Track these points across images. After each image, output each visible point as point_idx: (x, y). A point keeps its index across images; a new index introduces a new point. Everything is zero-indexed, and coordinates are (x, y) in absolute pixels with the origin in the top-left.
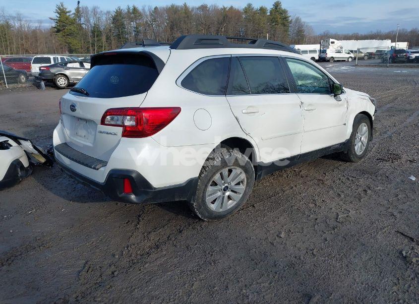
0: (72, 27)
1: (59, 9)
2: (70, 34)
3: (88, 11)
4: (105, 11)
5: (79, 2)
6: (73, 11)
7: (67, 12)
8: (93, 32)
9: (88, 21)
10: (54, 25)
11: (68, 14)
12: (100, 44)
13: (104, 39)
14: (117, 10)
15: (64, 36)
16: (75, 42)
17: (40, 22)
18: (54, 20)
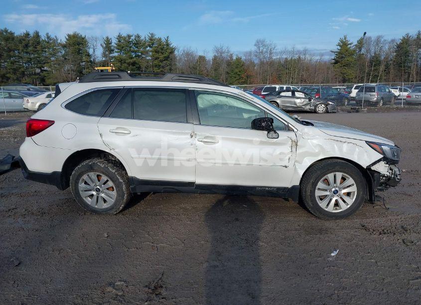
0: (350, 59)
1: (342, 42)
2: (347, 65)
3: (371, 41)
4: (390, 40)
5: (365, 33)
6: (355, 43)
7: (349, 44)
8: (371, 62)
9: (368, 51)
10: (333, 57)
11: (349, 46)
12: (376, 74)
13: (382, 68)
14: (404, 38)
15: (341, 67)
16: (350, 72)
17: (322, 55)
18: (335, 52)
